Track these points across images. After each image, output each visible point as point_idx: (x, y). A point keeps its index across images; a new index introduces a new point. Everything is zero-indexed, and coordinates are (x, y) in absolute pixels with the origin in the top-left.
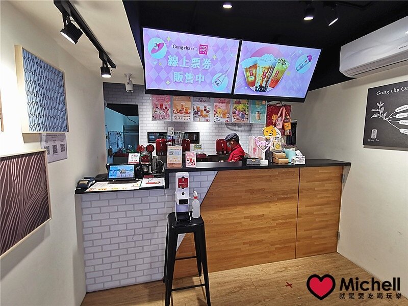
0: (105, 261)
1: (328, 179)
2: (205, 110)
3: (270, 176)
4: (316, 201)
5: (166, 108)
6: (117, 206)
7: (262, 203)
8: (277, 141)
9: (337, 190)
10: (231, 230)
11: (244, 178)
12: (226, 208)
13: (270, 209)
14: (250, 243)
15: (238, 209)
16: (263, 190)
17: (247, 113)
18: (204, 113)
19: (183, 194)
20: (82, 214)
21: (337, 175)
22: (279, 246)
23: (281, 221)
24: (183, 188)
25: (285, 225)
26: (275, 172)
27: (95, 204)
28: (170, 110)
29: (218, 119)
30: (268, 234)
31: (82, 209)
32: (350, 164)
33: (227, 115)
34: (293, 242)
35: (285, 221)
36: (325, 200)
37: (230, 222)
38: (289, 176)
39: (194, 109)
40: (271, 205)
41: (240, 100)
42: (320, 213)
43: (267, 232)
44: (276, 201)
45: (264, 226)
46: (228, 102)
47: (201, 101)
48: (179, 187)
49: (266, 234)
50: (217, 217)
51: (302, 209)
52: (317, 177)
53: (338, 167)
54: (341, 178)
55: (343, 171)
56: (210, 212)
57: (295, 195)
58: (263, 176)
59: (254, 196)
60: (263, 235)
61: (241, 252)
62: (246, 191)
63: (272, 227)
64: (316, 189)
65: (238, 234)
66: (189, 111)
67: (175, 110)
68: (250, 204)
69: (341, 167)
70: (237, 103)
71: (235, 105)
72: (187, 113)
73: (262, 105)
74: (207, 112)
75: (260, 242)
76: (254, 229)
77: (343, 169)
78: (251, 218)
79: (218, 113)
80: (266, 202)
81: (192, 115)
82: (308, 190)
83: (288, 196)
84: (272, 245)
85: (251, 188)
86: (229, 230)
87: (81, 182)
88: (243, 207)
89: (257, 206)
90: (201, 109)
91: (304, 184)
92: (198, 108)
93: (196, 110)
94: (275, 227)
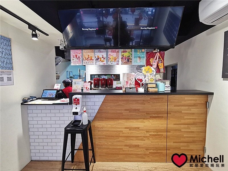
0: (40, 144)
1: (194, 105)
2: (103, 57)
3: (144, 100)
4: (183, 121)
5: (79, 57)
6: (46, 113)
7: (138, 119)
8: (152, 76)
9: (202, 114)
10: (115, 135)
11: (124, 101)
12: (111, 120)
13: (144, 124)
14: (130, 146)
15: (120, 121)
16: (138, 110)
17: (131, 58)
18: (102, 59)
19: (76, 108)
20: (28, 117)
21: (202, 102)
22: (152, 151)
23: (153, 133)
24: (76, 105)
25: (157, 136)
26: (148, 97)
27: (34, 111)
28: (81, 58)
29: (111, 63)
30: (143, 142)
31: (28, 114)
32: (212, 94)
33: (117, 60)
34: (164, 150)
35: (157, 134)
36: (192, 121)
37: (115, 130)
38: (158, 101)
39: (96, 57)
40: (145, 121)
41: (126, 50)
42: (187, 130)
43: (142, 140)
44: (149, 119)
45: (139, 135)
46: (118, 52)
47: (100, 52)
48: (74, 104)
49: (141, 141)
50: (105, 126)
51: (171, 126)
52: (183, 103)
53: (203, 96)
54: (206, 105)
55: (207, 100)
56: (101, 122)
57: (165, 115)
58: (138, 100)
59: (132, 113)
60: (139, 141)
61: (123, 151)
62: (126, 110)
63: (146, 137)
64: (183, 112)
65: (120, 139)
66: (93, 58)
67: (84, 59)
68: (128, 119)
69: (205, 96)
70: (124, 52)
71: (123, 53)
72: (91, 60)
73: (142, 52)
74: (104, 59)
75: (137, 146)
76: (132, 137)
77: (207, 98)
78: (130, 129)
79: (111, 59)
80: (141, 118)
81: (94, 61)
82: (176, 112)
83: (159, 116)
84: (146, 150)
85: (129, 108)
86: (114, 135)
87: (24, 99)
88: (124, 121)
89: (135, 121)
90: (100, 57)
91: (171, 107)
92: (98, 57)
93: (97, 58)
94: (149, 137)
